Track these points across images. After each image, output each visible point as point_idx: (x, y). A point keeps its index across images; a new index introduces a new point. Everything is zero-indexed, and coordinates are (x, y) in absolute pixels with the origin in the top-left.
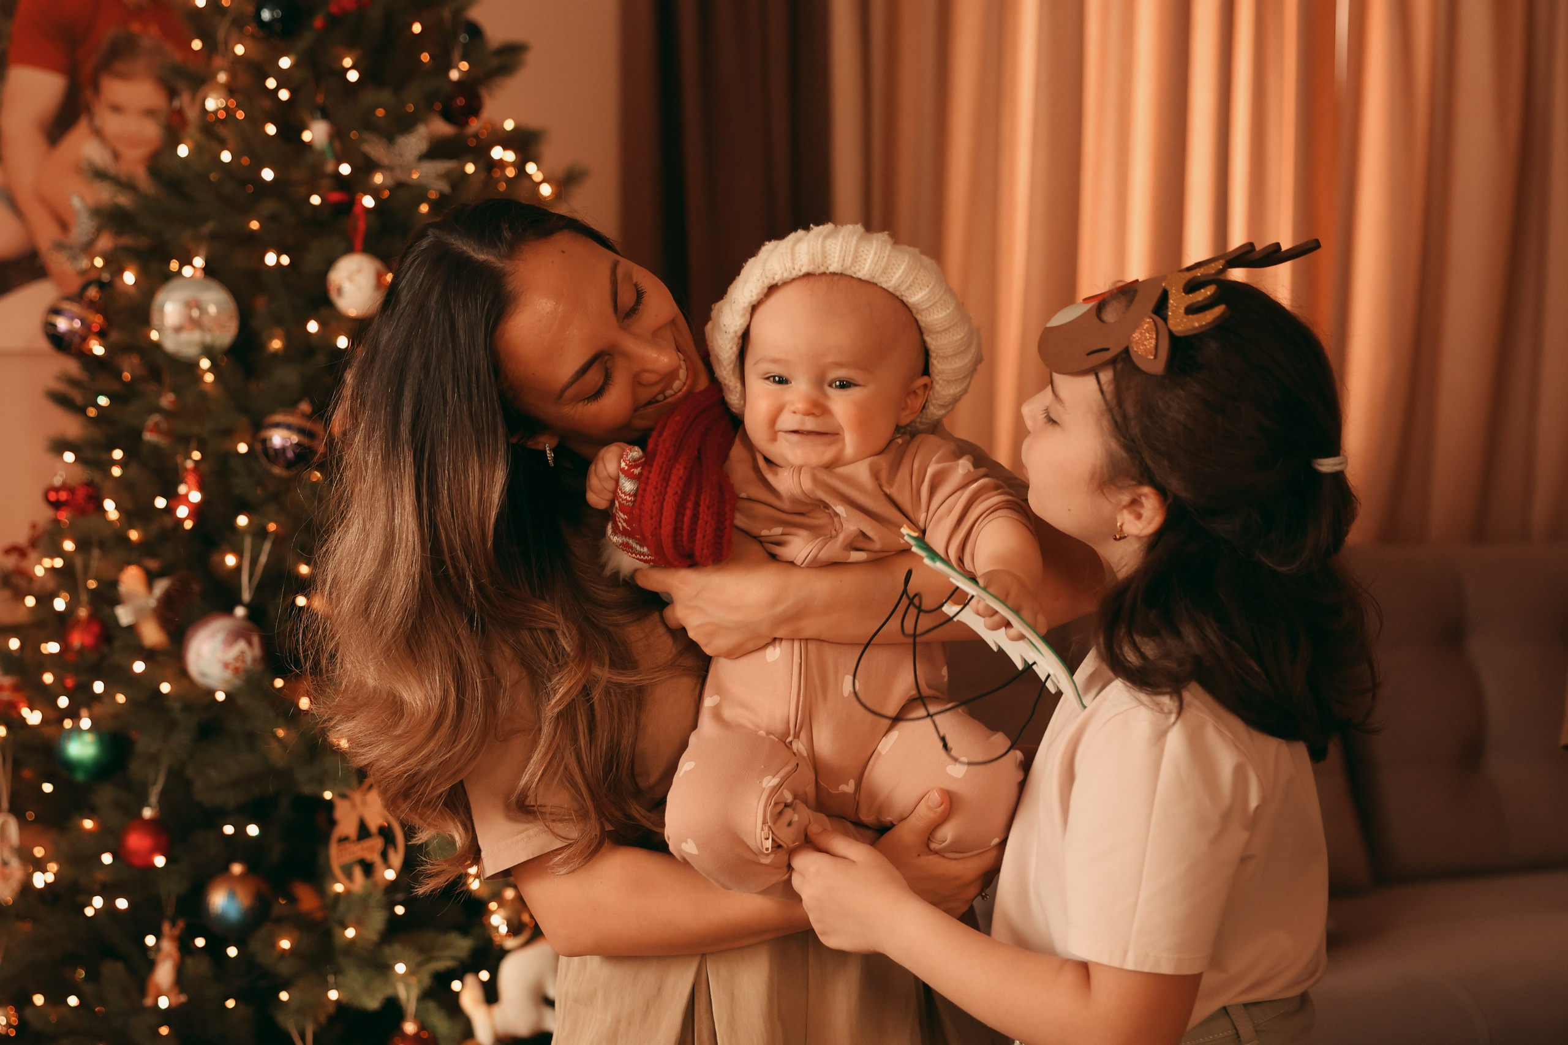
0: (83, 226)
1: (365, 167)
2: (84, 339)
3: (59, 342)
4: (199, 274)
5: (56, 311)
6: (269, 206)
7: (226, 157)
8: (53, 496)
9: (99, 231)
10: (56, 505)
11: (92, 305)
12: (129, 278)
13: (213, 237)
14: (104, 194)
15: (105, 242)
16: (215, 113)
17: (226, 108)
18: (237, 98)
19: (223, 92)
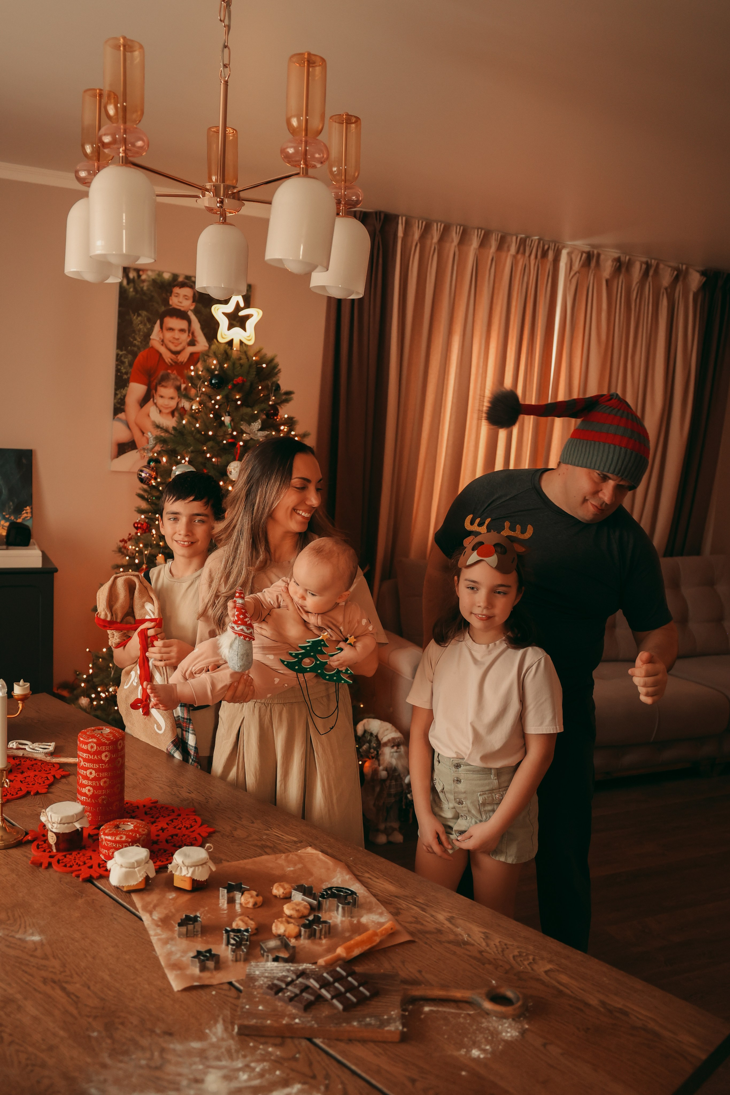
0: (152, 442)
1: (241, 432)
2: (150, 480)
3: (142, 480)
4: (187, 463)
5: (142, 471)
6: (210, 444)
7: (197, 425)
8: (136, 525)
9: (156, 444)
10: (137, 528)
11: (152, 469)
12: (164, 460)
13: (192, 452)
14: (158, 433)
15: (158, 448)
16: (195, 410)
17: (198, 409)
18: (202, 405)
19: (198, 404)
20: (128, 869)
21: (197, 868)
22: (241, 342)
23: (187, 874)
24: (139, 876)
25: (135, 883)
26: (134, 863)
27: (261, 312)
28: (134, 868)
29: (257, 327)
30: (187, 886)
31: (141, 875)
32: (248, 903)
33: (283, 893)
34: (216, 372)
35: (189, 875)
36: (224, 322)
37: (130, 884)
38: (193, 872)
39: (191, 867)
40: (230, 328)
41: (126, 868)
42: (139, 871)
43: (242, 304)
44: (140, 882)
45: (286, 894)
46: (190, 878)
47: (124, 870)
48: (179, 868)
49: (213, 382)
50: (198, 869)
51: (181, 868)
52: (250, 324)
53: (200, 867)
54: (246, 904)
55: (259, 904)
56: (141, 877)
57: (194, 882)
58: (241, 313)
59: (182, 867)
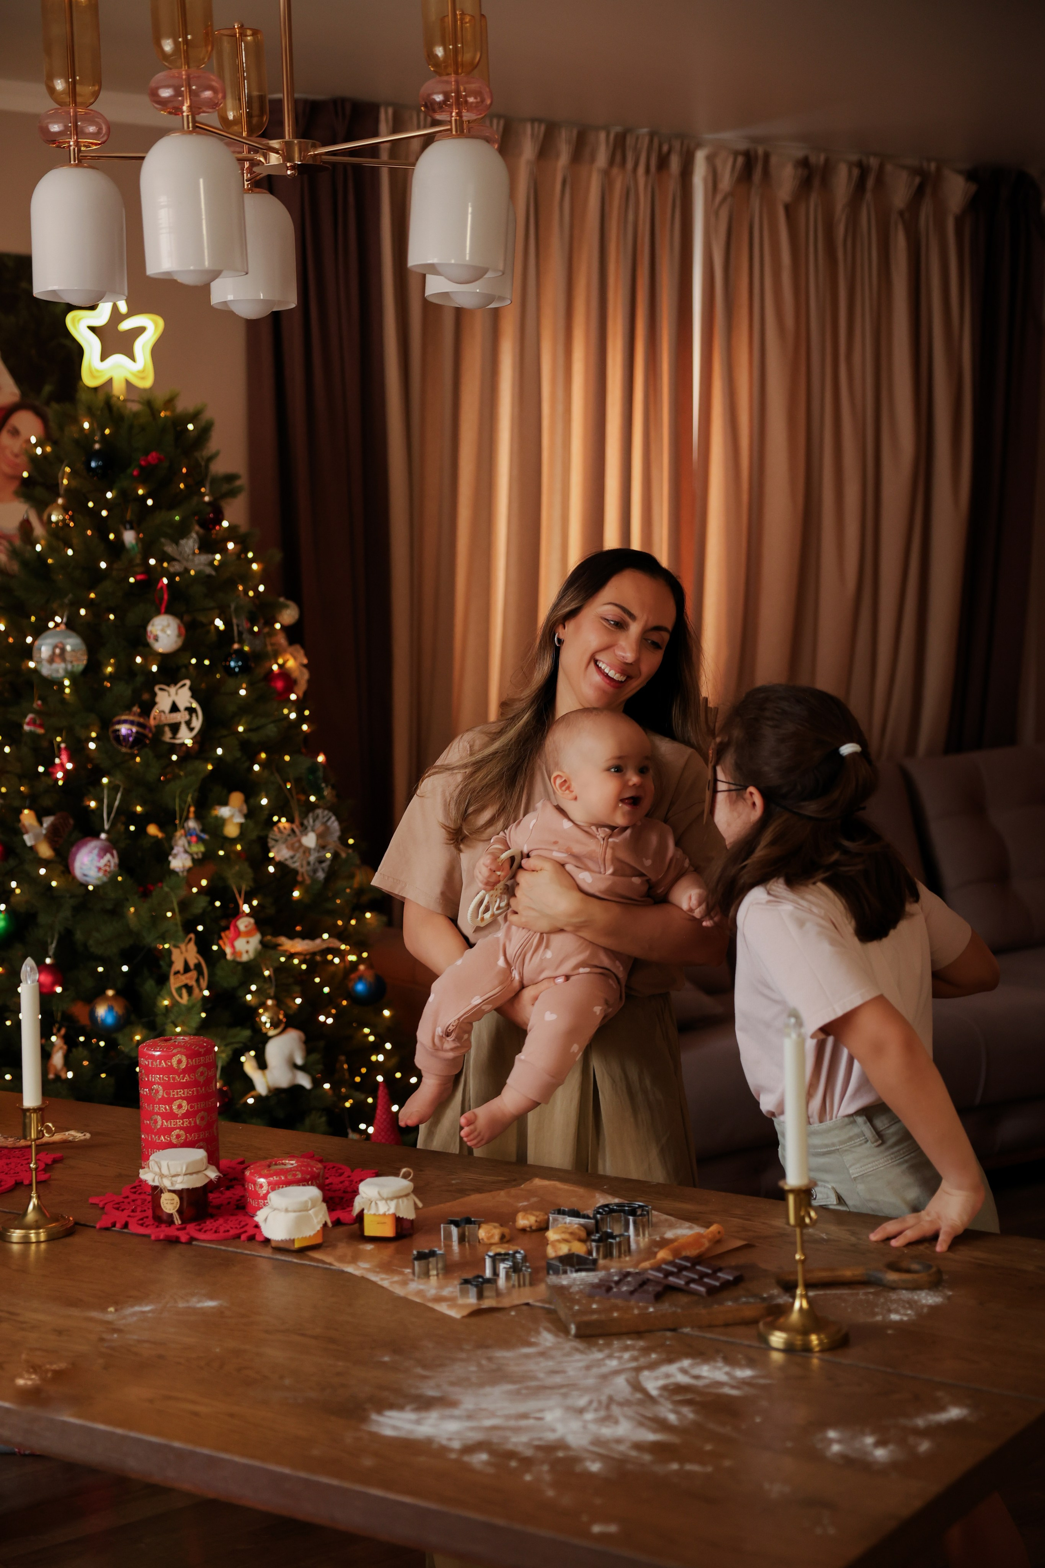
1: (163, 559)
4: (63, 627)
6: (106, 586)
7: (70, 553)
13: (72, 604)
16: (57, 523)
17: (64, 520)
18: (70, 513)
19: (61, 511)
20: (298, 1214)
21: (400, 1200)
22: (128, 383)
23: (388, 1210)
24: (315, 1221)
25: (312, 1233)
26: (306, 1202)
27: (161, 322)
28: (307, 1210)
29: (157, 351)
30: (388, 1231)
31: (319, 1219)
32: (492, 1236)
33: (536, 1221)
34: (97, 446)
35: (392, 1211)
36: (91, 346)
37: (304, 1236)
38: (397, 1207)
39: (392, 1199)
40: (104, 357)
41: (295, 1211)
42: (316, 1215)
43: (123, 307)
44: (318, 1231)
45: (540, 1222)
46: (394, 1215)
47: (292, 1215)
48: (373, 1204)
49: (93, 464)
50: (403, 1202)
51: (376, 1204)
52: (143, 346)
53: (405, 1199)
54: (489, 1238)
55: (508, 1237)
56: (318, 1223)
57: (399, 1221)
58: (126, 325)
59: (379, 1202)
